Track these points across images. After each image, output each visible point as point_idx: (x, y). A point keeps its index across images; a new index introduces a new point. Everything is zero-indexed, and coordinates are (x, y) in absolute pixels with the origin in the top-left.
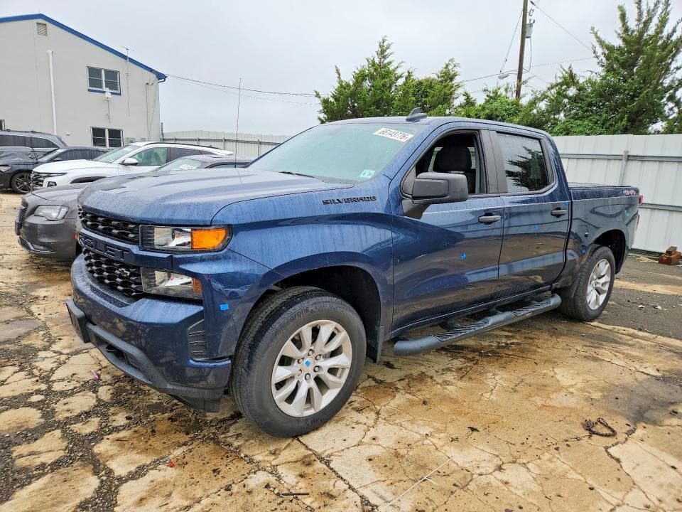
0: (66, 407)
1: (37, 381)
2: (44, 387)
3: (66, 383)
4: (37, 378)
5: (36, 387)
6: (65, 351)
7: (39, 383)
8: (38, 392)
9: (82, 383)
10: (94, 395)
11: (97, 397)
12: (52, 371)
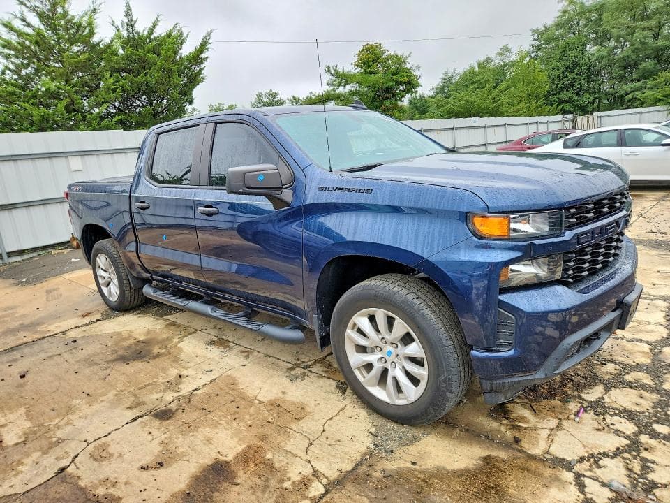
0: (641, 401)
1: (646, 449)
2: (644, 438)
3: (618, 427)
4: (644, 454)
5: (653, 442)
6: (569, 476)
7: (646, 446)
8: (654, 435)
9: (601, 417)
10: (606, 397)
11: (606, 393)
12: (617, 453)
